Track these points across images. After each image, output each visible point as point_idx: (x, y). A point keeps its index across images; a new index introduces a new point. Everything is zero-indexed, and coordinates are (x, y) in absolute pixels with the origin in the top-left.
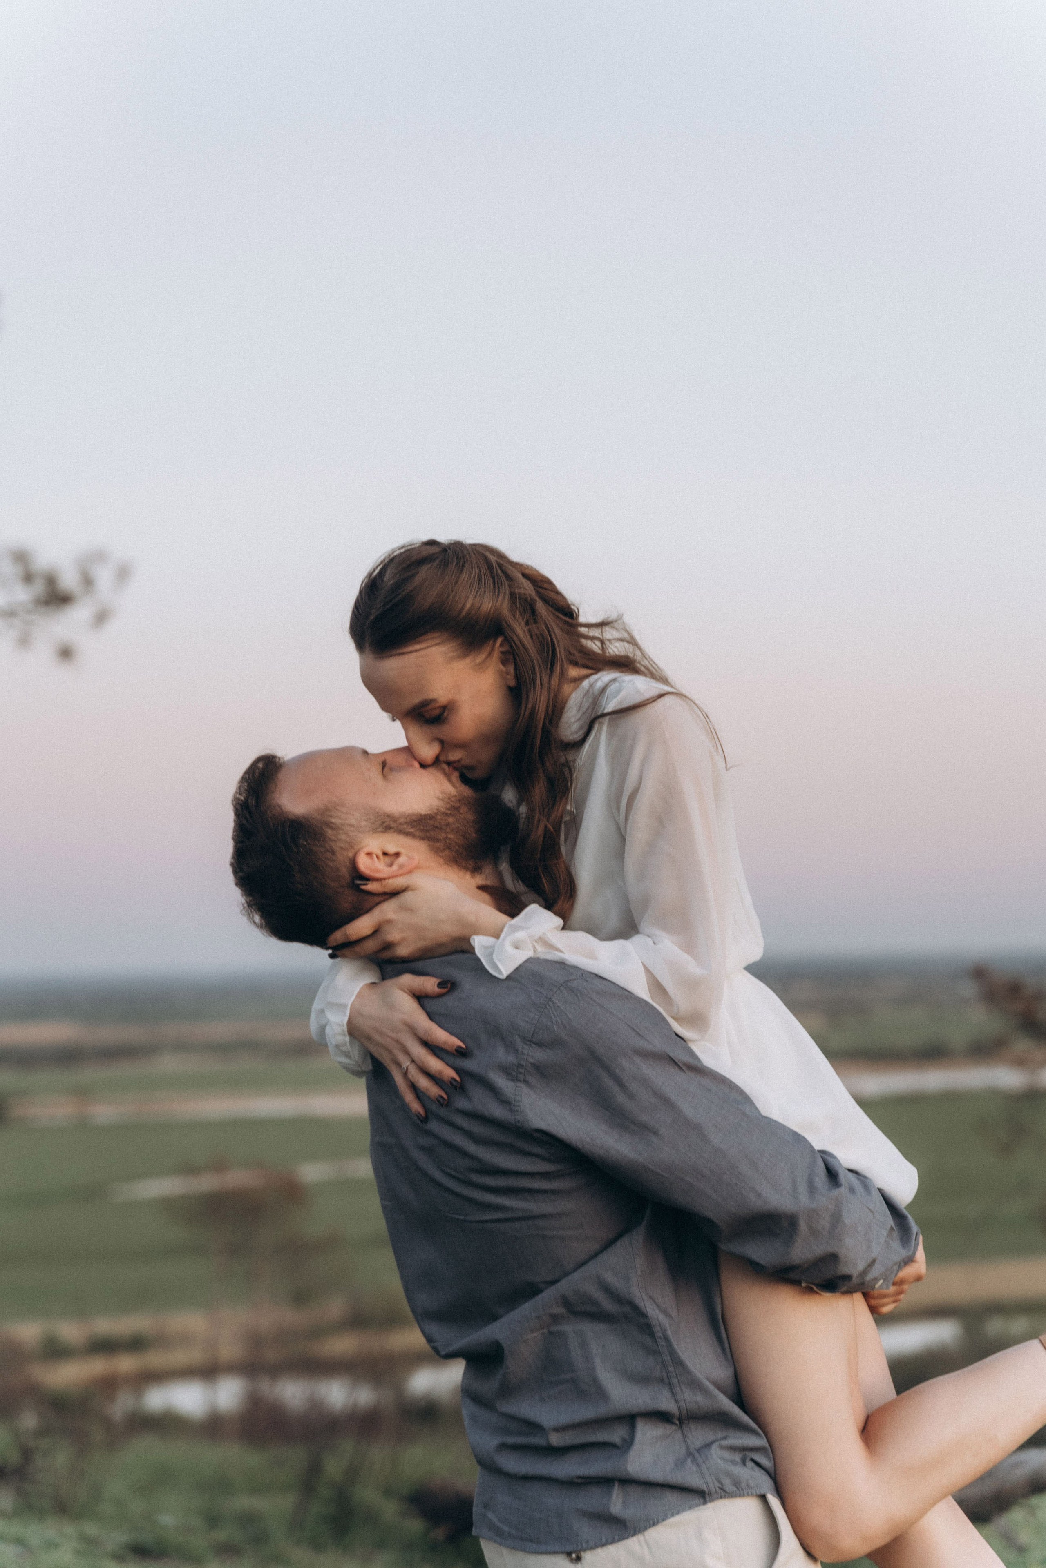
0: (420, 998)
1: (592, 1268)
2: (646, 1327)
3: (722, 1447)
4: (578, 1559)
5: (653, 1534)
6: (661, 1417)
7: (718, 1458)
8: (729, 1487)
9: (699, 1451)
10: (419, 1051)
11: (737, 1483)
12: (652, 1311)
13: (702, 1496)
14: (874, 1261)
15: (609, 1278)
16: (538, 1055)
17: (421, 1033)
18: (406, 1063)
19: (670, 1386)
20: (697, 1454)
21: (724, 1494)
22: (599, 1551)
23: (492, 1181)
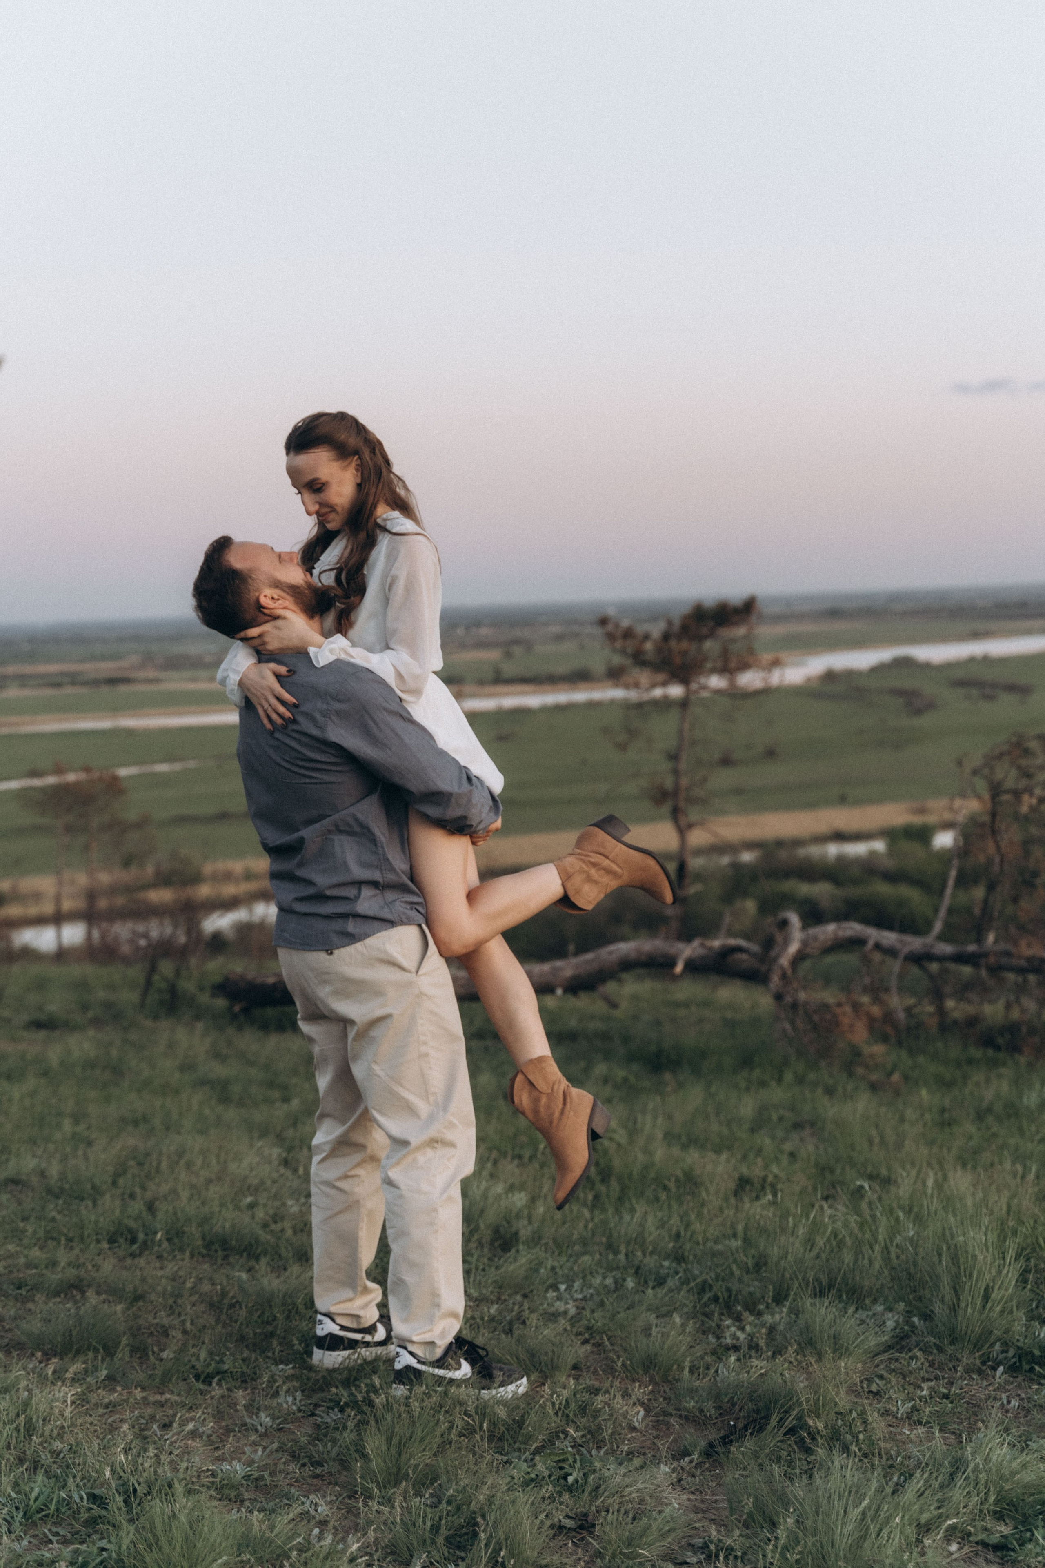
0: (278, 676)
1: (352, 810)
2: (374, 841)
3: (402, 902)
4: (331, 953)
5: (368, 941)
6: (374, 884)
7: (399, 907)
8: (405, 920)
9: (391, 903)
10: (274, 701)
11: (408, 918)
12: (377, 833)
13: (391, 923)
14: (482, 821)
15: (360, 816)
16: (337, 706)
17: (276, 693)
18: (266, 706)
19: (381, 870)
20: (389, 904)
21: (402, 923)
22: (342, 949)
23: (307, 765)
